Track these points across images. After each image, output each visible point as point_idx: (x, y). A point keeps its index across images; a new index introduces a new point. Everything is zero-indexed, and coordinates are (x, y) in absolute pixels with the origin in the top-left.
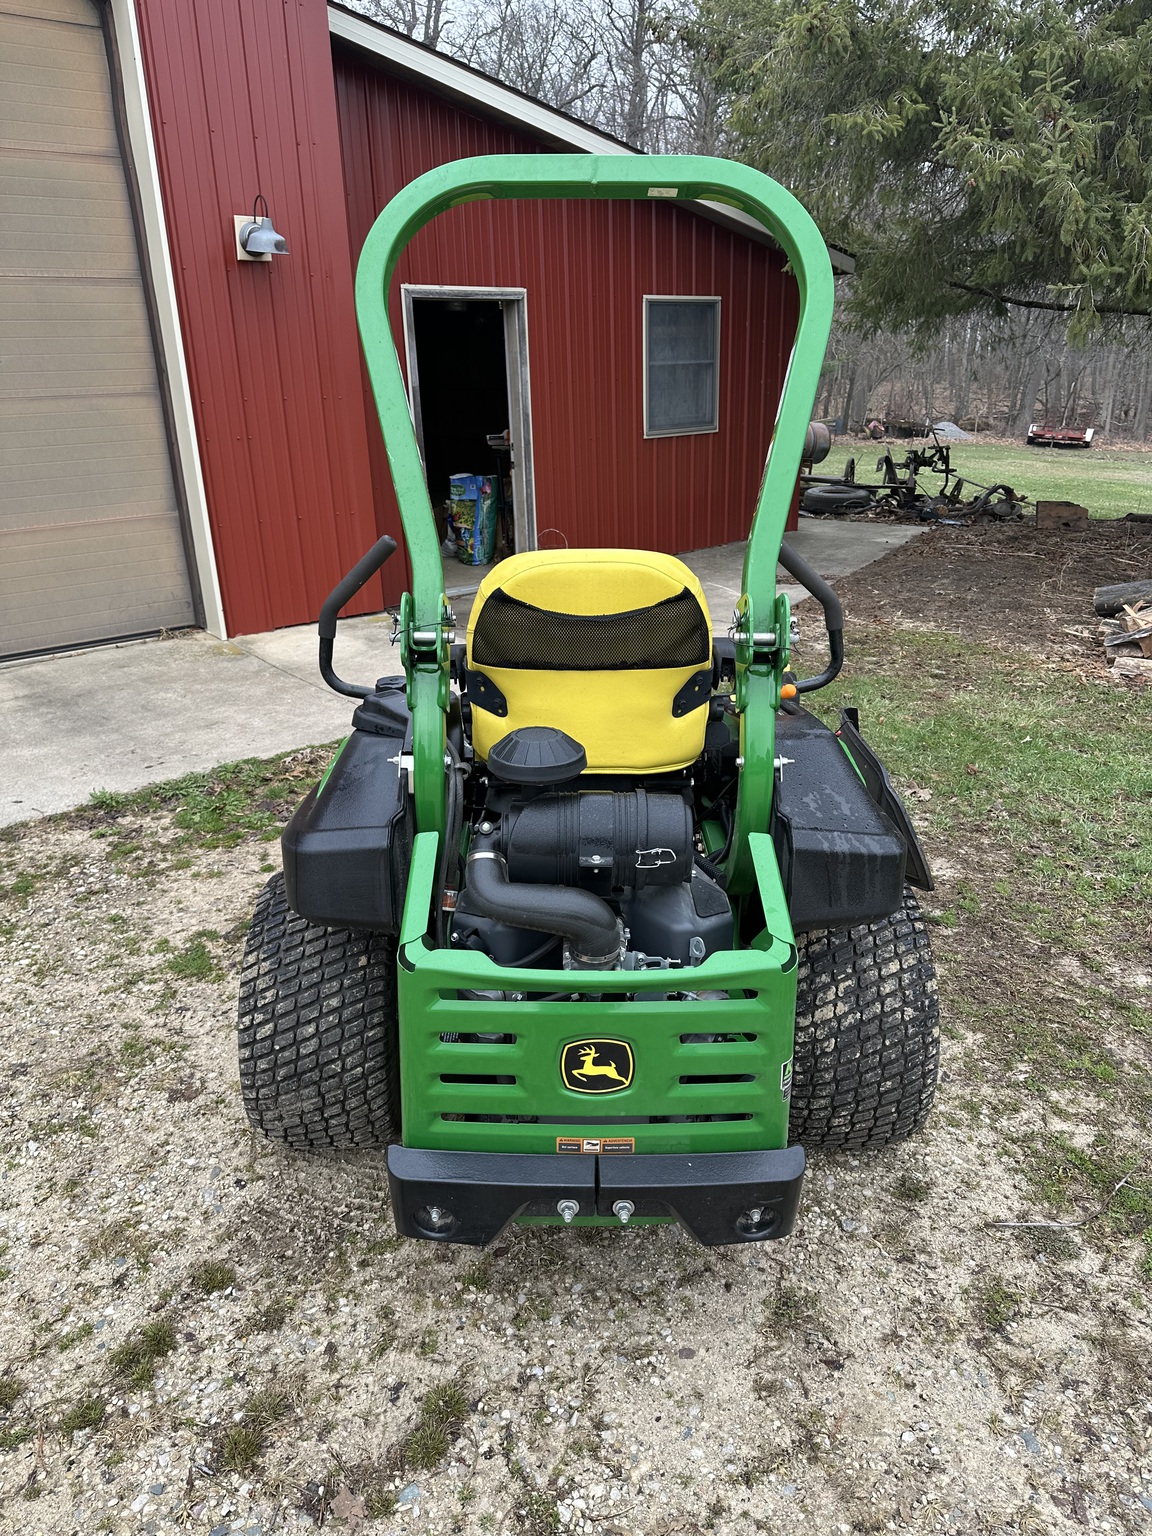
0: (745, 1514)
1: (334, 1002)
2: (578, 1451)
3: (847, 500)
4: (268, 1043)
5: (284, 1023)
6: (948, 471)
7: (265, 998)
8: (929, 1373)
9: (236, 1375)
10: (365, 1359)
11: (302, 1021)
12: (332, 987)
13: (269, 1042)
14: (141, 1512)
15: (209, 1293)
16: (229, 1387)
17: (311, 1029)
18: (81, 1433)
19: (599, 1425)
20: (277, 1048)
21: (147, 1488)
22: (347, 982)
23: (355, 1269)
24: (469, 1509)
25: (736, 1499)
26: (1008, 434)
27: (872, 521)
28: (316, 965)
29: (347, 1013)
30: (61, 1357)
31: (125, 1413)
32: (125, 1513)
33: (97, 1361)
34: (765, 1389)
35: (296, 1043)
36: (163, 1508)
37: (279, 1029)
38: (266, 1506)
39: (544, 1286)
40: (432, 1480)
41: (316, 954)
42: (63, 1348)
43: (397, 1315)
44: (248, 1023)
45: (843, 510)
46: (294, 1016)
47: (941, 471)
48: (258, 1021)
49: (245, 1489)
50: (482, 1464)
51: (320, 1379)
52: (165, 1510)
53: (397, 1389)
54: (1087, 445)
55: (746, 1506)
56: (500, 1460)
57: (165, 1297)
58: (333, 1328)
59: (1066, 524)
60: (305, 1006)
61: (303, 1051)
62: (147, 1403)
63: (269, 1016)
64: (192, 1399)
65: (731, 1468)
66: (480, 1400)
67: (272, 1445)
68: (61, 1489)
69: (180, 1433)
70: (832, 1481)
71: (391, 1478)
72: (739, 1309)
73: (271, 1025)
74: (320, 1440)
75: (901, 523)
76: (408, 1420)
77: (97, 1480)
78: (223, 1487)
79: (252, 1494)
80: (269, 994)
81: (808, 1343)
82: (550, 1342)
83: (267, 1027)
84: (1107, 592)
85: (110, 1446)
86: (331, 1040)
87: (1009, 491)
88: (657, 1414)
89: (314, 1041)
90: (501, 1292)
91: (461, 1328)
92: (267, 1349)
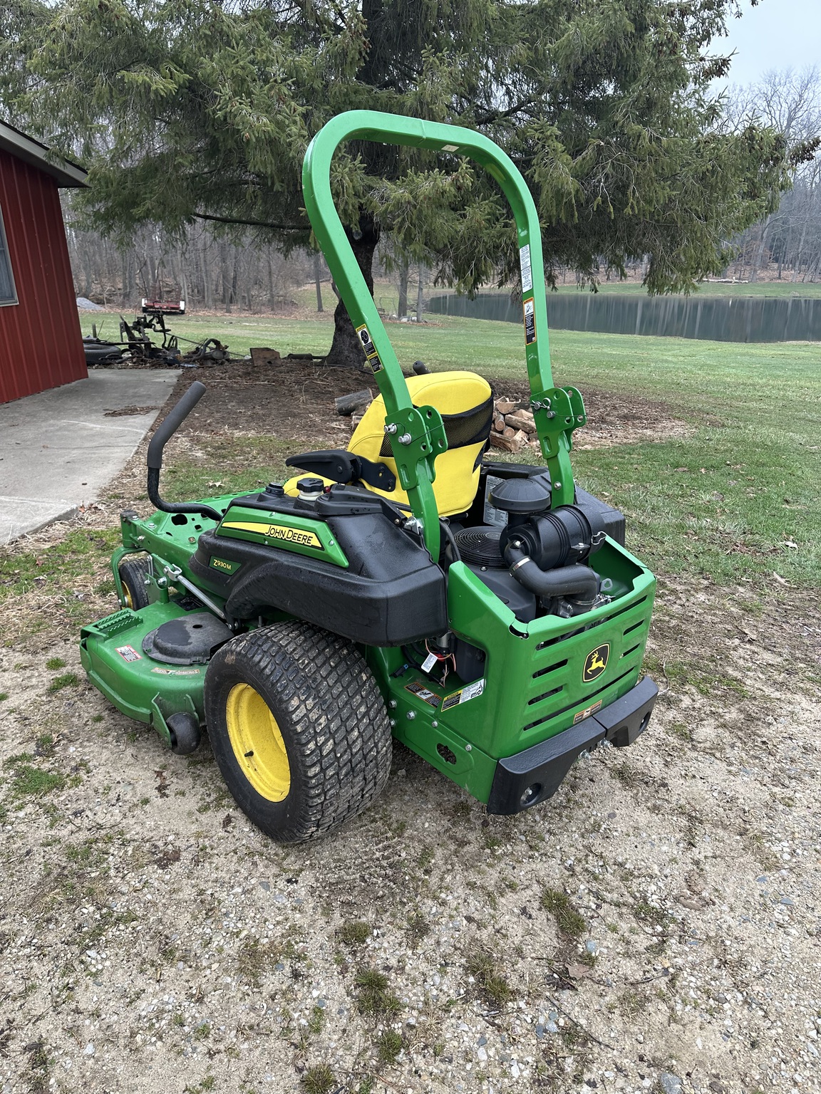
0: (706, 857)
1: (363, 709)
2: (627, 880)
3: (107, 354)
4: (332, 755)
5: (339, 736)
6: (164, 331)
7: (321, 724)
8: (693, 768)
9: (441, 965)
10: (492, 911)
11: (349, 730)
12: (357, 700)
13: (333, 753)
14: (489, 1056)
15: (364, 942)
16: (446, 973)
17: (356, 733)
18: (400, 1056)
19: (621, 865)
20: (339, 755)
21: (476, 1045)
22: (363, 693)
23: (427, 877)
24: (620, 932)
25: (696, 853)
26: (127, 305)
27: (132, 368)
28: (340, 689)
29: (372, 714)
30: (324, 1036)
31: (411, 1027)
32: (482, 1065)
33: (350, 1019)
34: (655, 809)
35: (350, 746)
36: (497, 1046)
37: (337, 742)
38: (542, 1003)
39: (522, 827)
40: (592, 934)
41: (336, 682)
42: (318, 1031)
43: (478, 883)
44: (313, 747)
45: (109, 361)
46: (343, 729)
47: (160, 331)
48: (321, 742)
49: (522, 1004)
50: (601, 912)
51: (484, 935)
52: (499, 1046)
53: (524, 911)
54: (183, 312)
55: (703, 854)
56: (605, 906)
57: (341, 961)
58: (456, 909)
59: (269, 362)
60: (348, 719)
61: (354, 750)
62: (415, 1013)
63: (328, 735)
64: (435, 992)
65: (681, 845)
66: (565, 890)
67: (506, 977)
68: (430, 1087)
69: (453, 1011)
70: (715, 826)
71: (576, 947)
72: (607, 786)
73: (331, 741)
74: (523, 958)
75: (156, 368)
76: (548, 920)
77: (443, 1066)
78: (512, 1013)
79: (527, 1003)
80: (322, 720)
81: (646, 783)
82: (558, 847)
83: (329, 743)
84: (342, 401)
85: (426, 1047)
86: (368, 736)
87: (217, 343)
88: (633, 845)
89: (359, 741)
90: (509, 841)
91: (514, 868)
92: (438, 943)
